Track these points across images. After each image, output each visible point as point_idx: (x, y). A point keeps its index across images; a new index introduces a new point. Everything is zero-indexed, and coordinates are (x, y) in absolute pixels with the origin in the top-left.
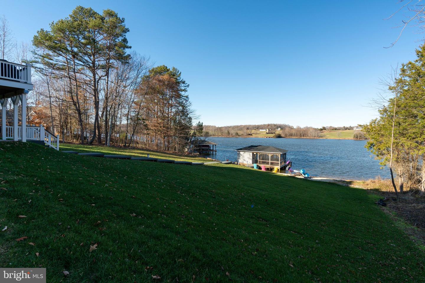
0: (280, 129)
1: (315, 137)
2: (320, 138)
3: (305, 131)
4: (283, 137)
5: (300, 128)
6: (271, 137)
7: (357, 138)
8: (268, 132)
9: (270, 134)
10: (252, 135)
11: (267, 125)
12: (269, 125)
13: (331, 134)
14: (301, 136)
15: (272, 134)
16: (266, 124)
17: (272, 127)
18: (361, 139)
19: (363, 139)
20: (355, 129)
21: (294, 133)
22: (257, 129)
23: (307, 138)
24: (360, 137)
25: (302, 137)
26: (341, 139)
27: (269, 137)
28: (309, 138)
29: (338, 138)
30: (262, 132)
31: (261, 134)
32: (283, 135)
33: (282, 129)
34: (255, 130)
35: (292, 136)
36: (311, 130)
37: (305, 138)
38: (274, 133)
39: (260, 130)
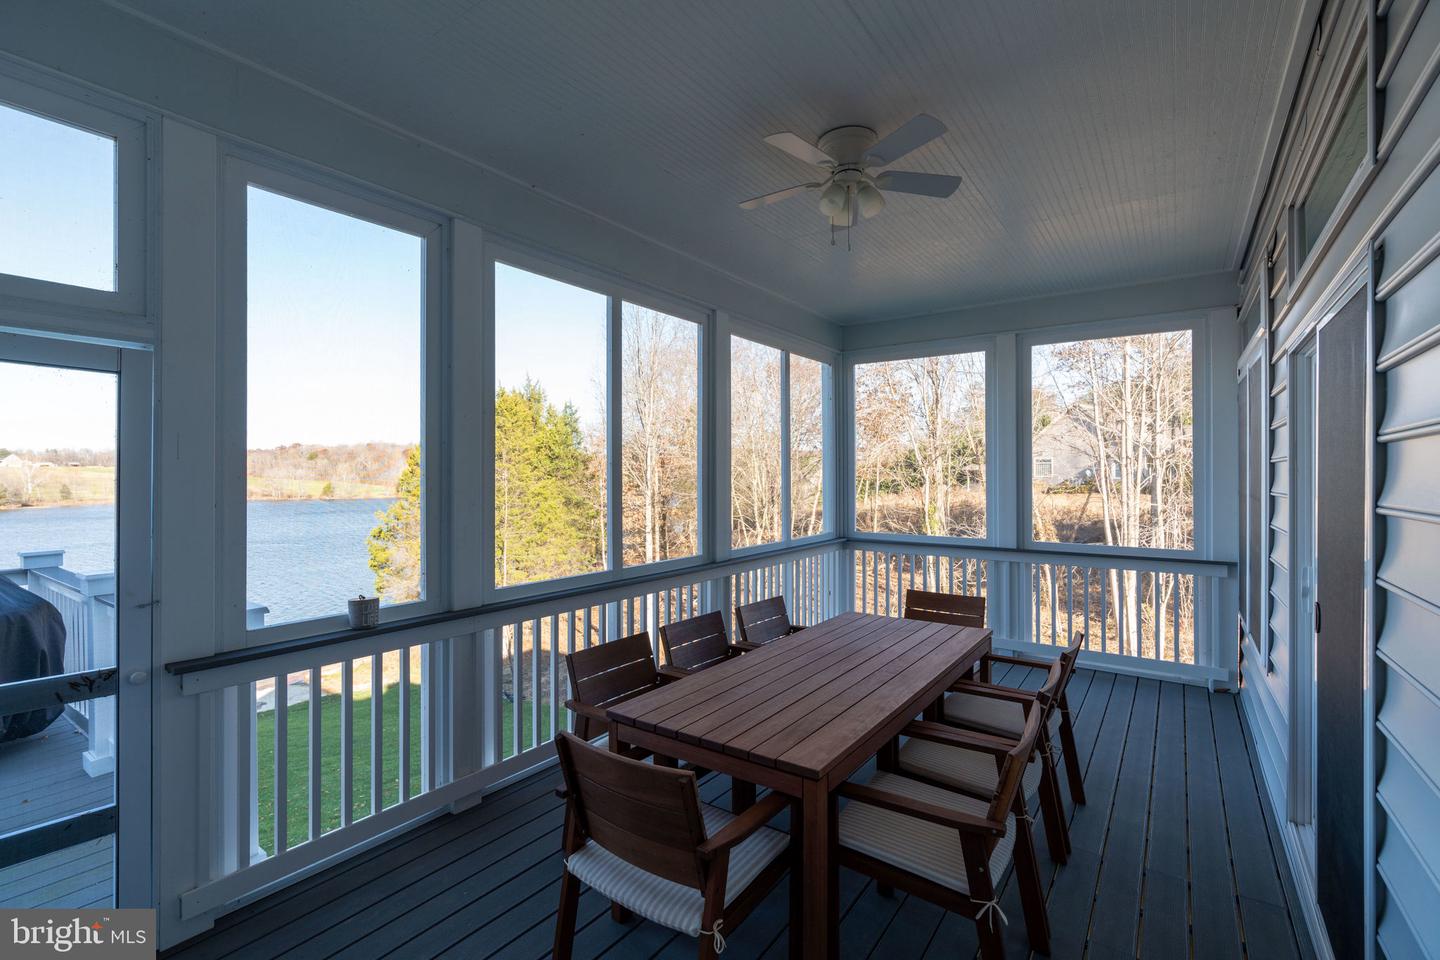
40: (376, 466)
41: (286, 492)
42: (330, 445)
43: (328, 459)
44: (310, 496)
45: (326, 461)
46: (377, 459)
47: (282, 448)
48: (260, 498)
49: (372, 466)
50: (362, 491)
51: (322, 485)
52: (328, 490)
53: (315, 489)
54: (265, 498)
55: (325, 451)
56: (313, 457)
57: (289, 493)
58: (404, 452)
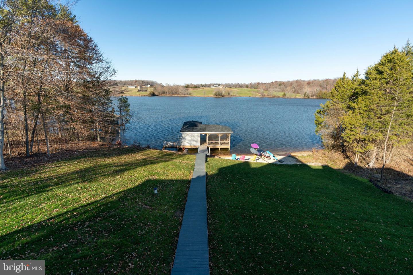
0: (150, 86)
1: (185, 95)
2: (190, 96)
3: (175, 89)
4: (157, 95)
5: (171, 86)
6: (146, 96)
7: (217, 96)
8: (139, 90)
9: (142, 92)
10: (123, 93)
11: (135, 82)
12: (136, 81)
13: (195, 91)
14: (172, 94)
15: (144, 91)
16: (133, 80)
17: (140, 83)
18: (219, 97)
19: (221, 97)
20: (212, 87)
21: (167, 91)
22: (124, 85)
23: (178, 95)
24: (219, 94)
25: (174, 95)
26: (206, 96)
27: (144, 96)
28: (180, 95)
29: (204, 96)
30: (133, 89)
31: (133, 91)
32: (156, 93)
33: (152, 86)
34: (123, 86)
35: (165, 94)
36: (181, 89)
37: (177, 95)
38: (146, 91)
39: (129, 87)
40: (298, 88)
41: (273, 95)
42: (285, 81)
43: (284, 85)
44: (279, 97)
45: (283, 86)
46: (299, 86)
47: (272, 82)
48: (267, 96)
49: (297, 88)
50: (294, 96)
51: (283, 93)
52: (284, 95)
53: (281, 94)
54: (268, 97)
55: (284, 83)
56: (280, 85)
57: (274, 95)
58: (307, 83)
